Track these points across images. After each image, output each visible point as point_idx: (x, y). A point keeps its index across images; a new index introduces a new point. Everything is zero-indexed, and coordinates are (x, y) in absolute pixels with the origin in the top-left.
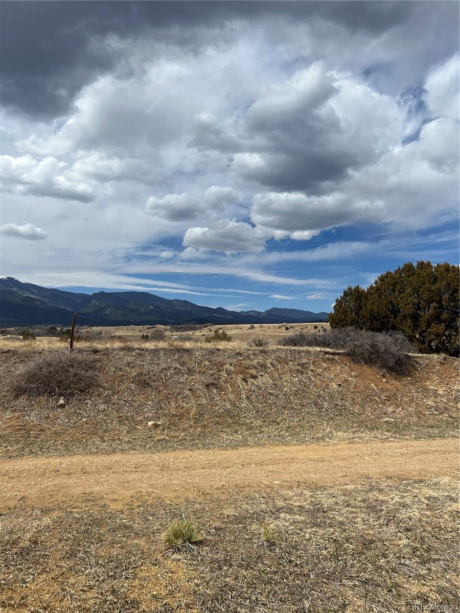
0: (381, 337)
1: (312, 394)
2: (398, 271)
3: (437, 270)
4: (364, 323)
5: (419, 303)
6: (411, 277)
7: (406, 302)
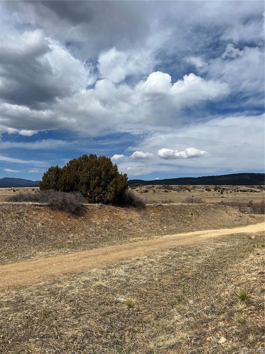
0: (68, 195)
1: (25, 231)
2: (80, 159)
3: (99, 160)
4: (60, 187)
5: (90, 176)
6: (86, 162)
7: (83, 176)
